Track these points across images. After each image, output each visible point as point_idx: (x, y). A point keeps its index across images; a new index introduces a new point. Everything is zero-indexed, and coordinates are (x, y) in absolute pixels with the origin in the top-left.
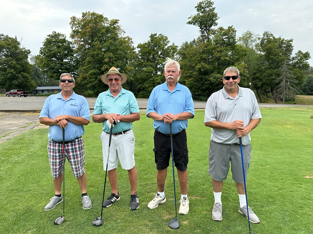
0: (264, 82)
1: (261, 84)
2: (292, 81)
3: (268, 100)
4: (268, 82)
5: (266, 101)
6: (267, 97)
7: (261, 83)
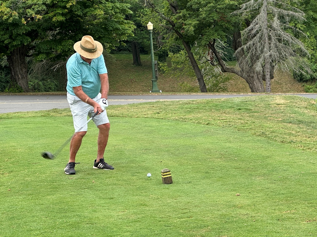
0: (204, 19)
1: (194, 27)
2: (285, 12)
3: (227, 79)
4: (216, 17)
5: (221, 85)
6: (224, 70)
7: (195, 22)
